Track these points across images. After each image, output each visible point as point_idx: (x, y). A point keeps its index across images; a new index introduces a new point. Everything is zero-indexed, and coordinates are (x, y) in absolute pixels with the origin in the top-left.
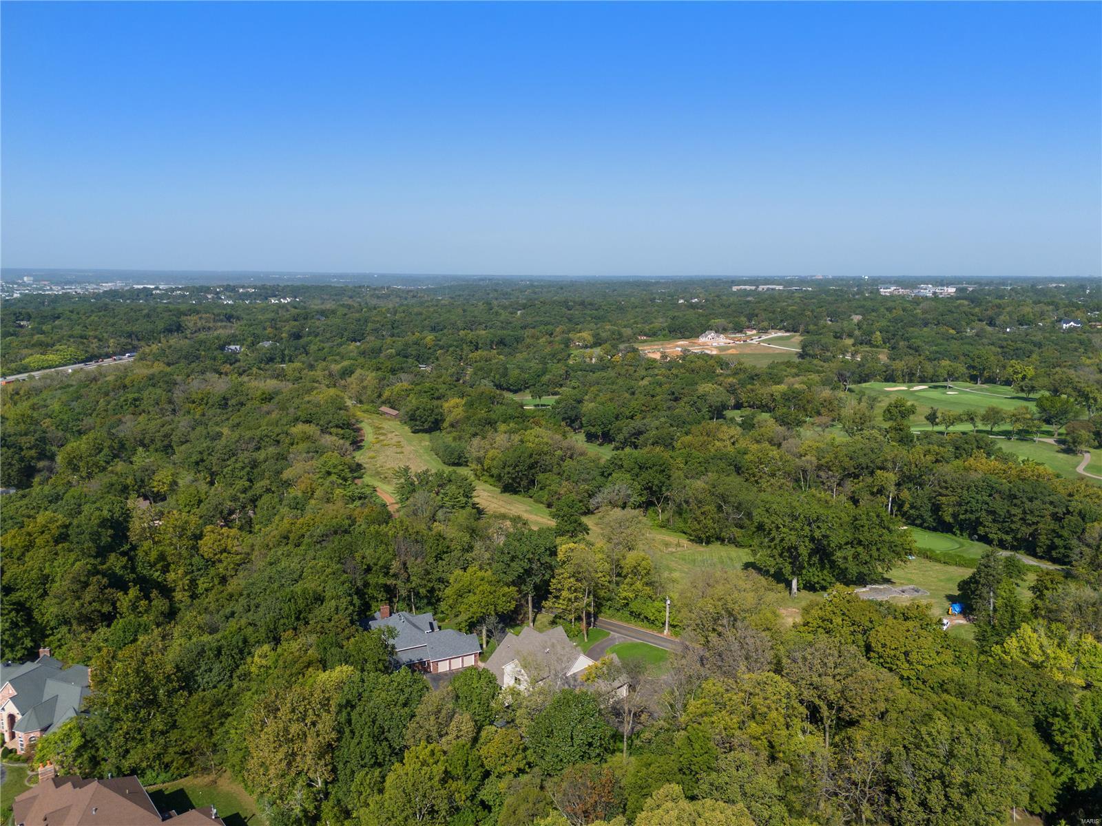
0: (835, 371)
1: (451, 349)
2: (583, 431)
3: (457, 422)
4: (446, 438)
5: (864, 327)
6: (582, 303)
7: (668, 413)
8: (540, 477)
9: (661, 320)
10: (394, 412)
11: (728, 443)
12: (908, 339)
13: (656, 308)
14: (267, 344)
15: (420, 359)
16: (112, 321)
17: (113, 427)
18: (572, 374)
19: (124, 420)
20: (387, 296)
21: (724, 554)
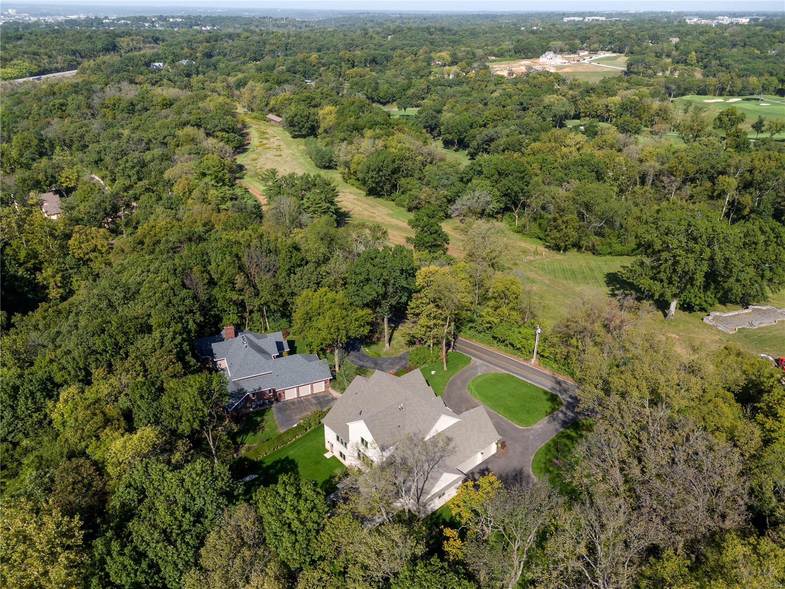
0: (662, 84)
1: (332, 66)
2: (441, 138)
3: (330, 128)
4: (320, 143)
5: (682, 47)
6: (442, 30)
7: (518, 121)
8: (403, 181)
9: (508, 43)
10: (279, 119)
11: (573, 149)
12: (719, 58)
13: (503, 34)
14: (184, 62)
15: (306, 75)
16: (61, 41)
17: (42, 128)
18: (433, 88)
19: (52, 122)
20: (286, 26)
21: (583, 263)
